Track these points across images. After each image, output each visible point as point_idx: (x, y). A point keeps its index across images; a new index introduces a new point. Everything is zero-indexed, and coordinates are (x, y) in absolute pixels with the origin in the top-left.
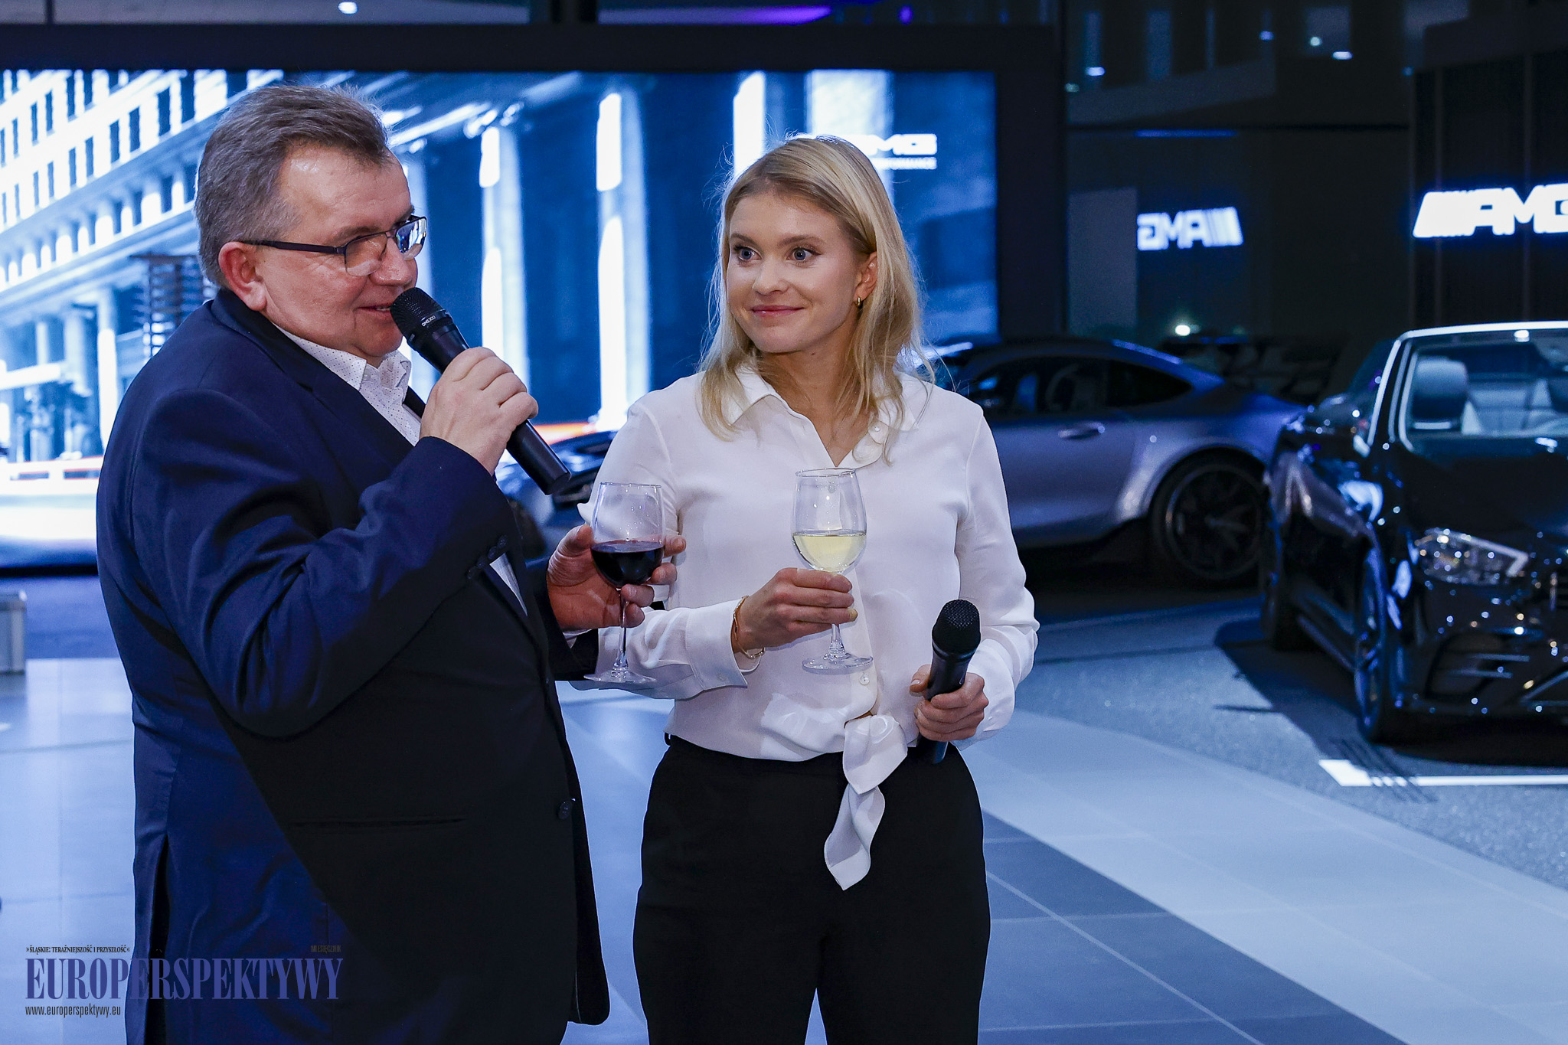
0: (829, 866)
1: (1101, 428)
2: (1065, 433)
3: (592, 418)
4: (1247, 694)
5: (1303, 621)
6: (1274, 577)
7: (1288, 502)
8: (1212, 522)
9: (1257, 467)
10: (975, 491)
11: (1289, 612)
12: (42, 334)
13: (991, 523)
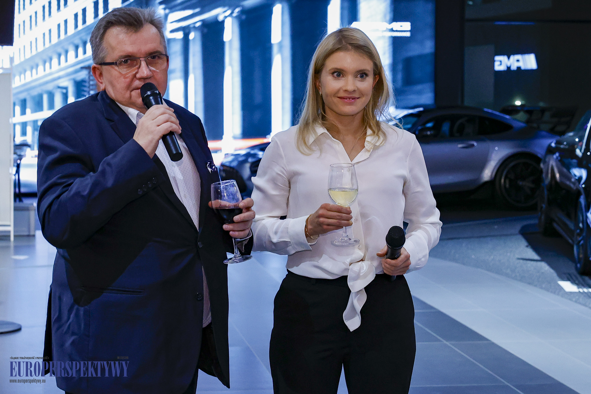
0: (345, 322)
1: (475, 144)
2: (460, 146)
3: (268, 136)
4: (531, 254)
5: (555, 225)
6: (544, 206)
7: (550, 175)
8: (520, 183)
9: (538, 160)
10: (411, 171)
11: (550, 221)
12: (45, 98)
13: (419, 183)
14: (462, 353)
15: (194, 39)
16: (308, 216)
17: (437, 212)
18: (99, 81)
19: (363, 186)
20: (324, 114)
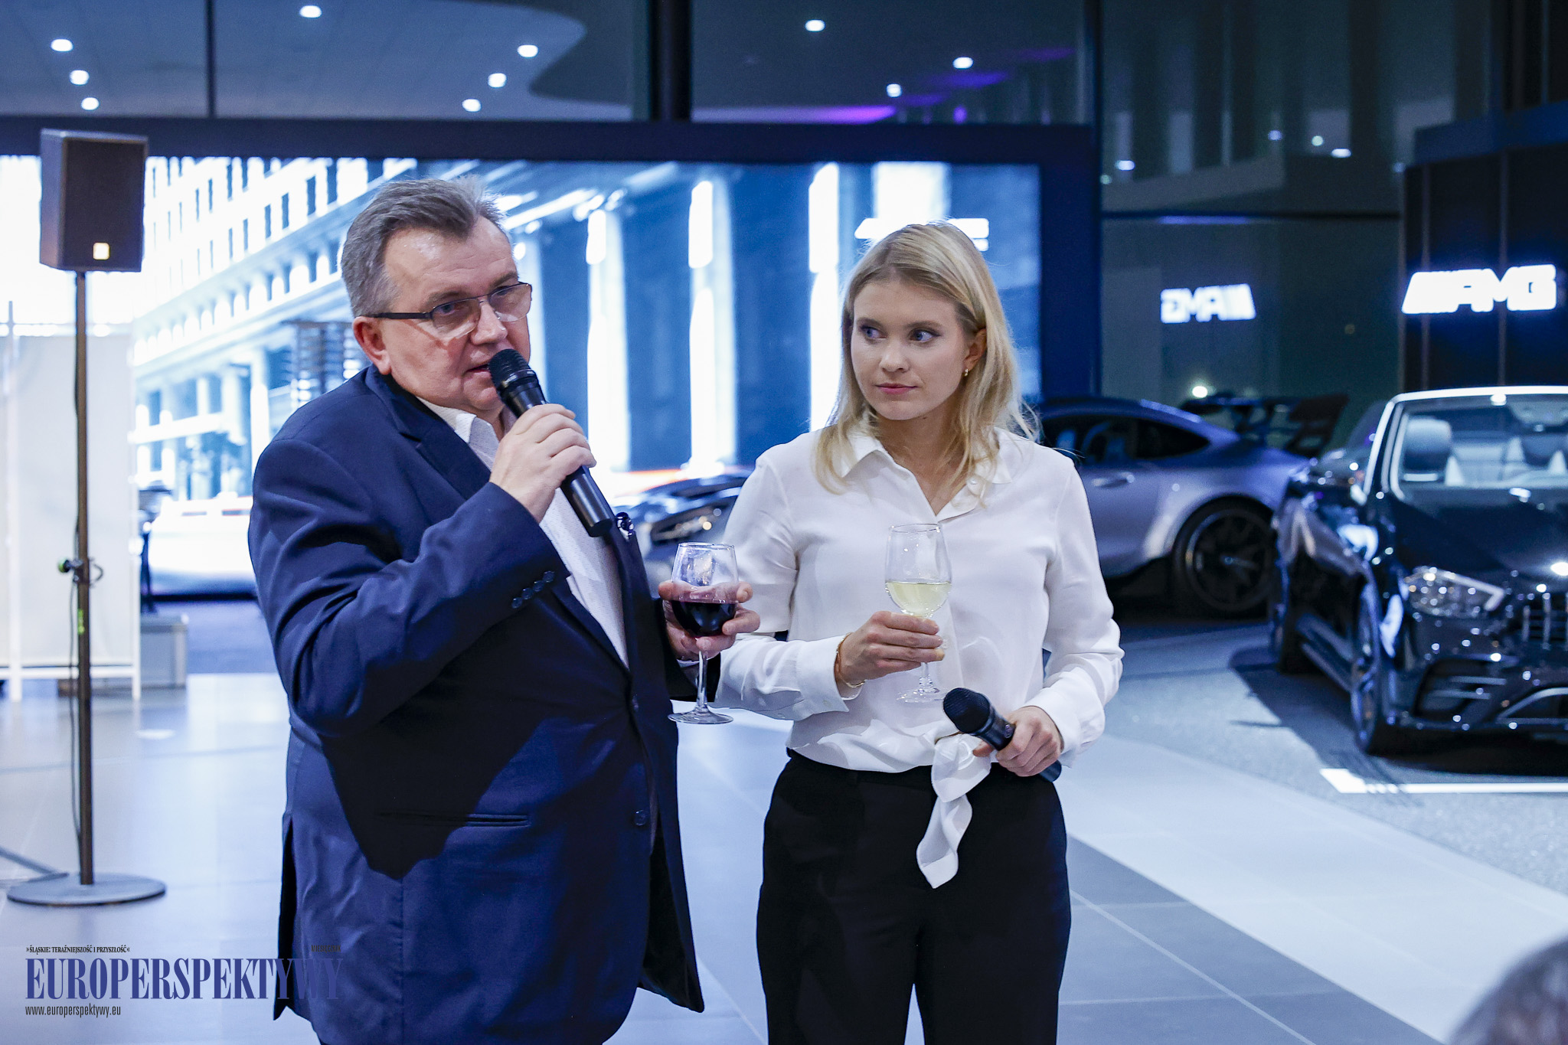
0: (922, 867)
1: (1130, 477)
2: (1098, 483)
3: (684, 466)
4: (1257, 710)
5: (1308, 649)
6: (1281, 608)
7: (1293, 544)
8: (1228, 561)
9: (1266, 513)
10: (1064, 539)
11: (1295, 640)
12: (203, 389)
13: (1079, 566)
14: (1131, 930)
15: (524, 259)
16: (840, 639)
17: (1115, 629)
18: (372, 354)
19: (960, 571)
20: (873, 415)
